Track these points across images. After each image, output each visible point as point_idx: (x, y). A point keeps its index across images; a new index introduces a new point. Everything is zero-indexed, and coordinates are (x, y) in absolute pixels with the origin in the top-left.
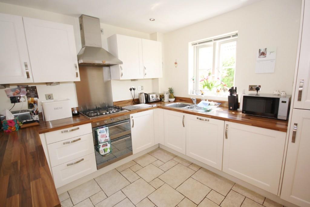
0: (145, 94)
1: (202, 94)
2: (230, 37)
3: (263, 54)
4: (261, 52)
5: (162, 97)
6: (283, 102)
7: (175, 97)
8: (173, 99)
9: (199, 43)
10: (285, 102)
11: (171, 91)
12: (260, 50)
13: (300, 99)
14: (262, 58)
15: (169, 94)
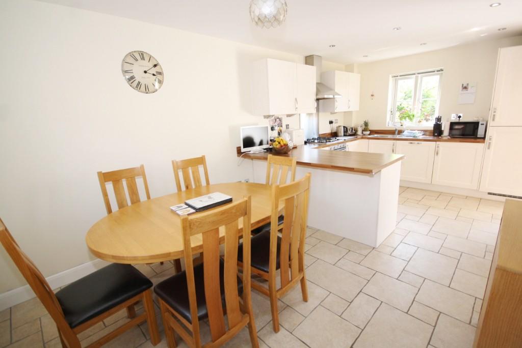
0: (344, 127)
1: (402, 125)
2: (434, 71)
3: (465, 88)
4: (464, 86)
5: (356, 131)
6: (482, 124)
7: (370, 130)
8: (368, 132)
9: (400, 76)
10: (483, 124)
11: (366, 124)
12: (463, 85)
13: (493, 120)
14: (465, 91)
15: (364, 127)
